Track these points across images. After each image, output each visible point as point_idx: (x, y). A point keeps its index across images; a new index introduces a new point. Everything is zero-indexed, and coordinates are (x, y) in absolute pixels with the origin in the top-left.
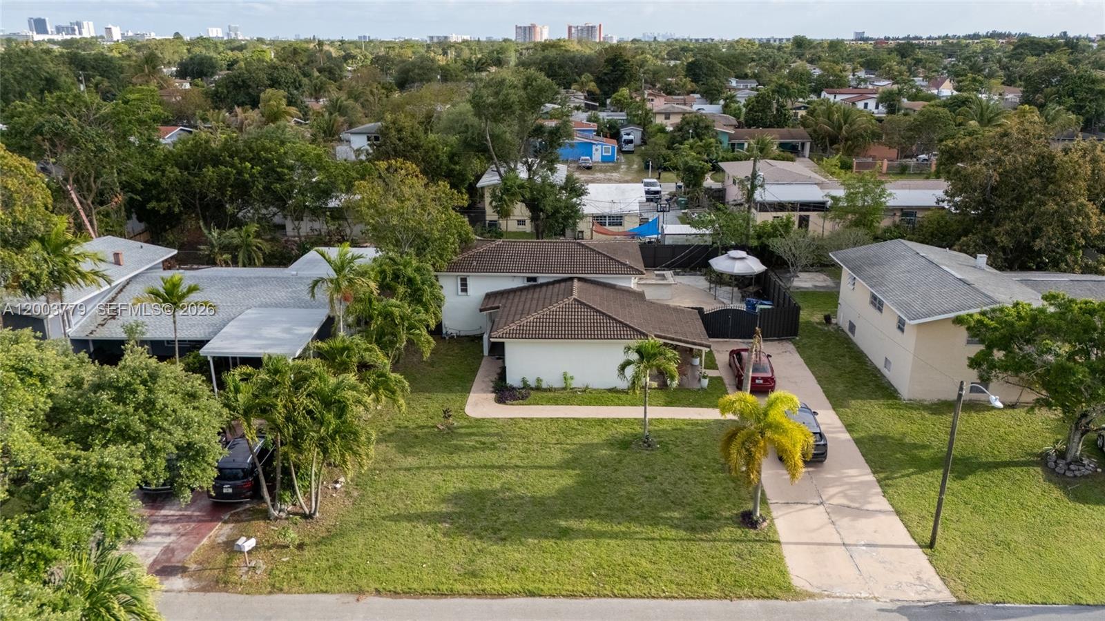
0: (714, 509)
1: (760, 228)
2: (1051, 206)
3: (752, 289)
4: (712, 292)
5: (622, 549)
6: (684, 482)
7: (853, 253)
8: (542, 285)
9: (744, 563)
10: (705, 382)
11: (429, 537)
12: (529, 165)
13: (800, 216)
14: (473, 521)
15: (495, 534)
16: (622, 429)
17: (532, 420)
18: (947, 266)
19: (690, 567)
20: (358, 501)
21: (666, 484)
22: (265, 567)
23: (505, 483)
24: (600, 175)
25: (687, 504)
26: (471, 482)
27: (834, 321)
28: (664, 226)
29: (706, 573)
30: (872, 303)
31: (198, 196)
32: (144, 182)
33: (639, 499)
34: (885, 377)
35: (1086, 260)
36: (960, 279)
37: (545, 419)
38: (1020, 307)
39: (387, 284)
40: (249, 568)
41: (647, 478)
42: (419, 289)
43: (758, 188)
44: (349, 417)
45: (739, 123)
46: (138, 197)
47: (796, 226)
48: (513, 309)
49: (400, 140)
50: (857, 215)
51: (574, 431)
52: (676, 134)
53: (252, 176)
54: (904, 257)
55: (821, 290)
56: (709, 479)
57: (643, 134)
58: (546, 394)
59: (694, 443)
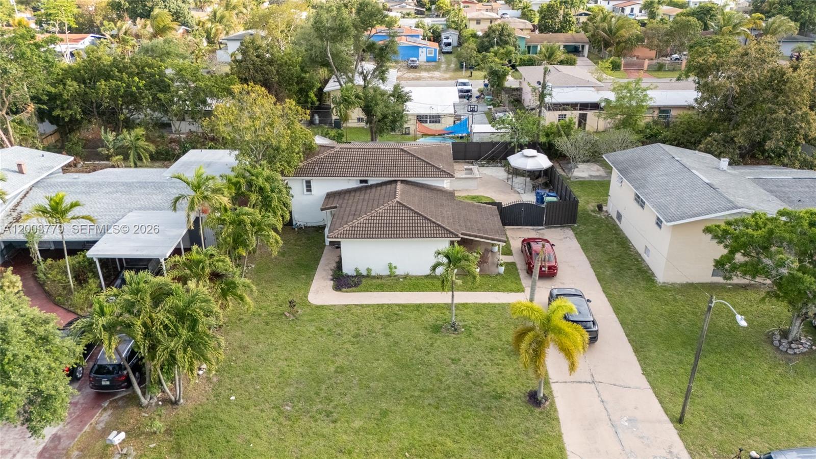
0: (506, 390)
1: (548, 128)
2: (781, 114)
3: (541, 180)
4: (510, 182)
5: (431, 429)
6: (482, 363)
7: (621, 155)
8: (372, 186)
9: (530, 441)
10: (502, 270)
11: (273, 420)
12: (364, 76)
13: (580, 114)
14: (310, 405)
15: (328, 416)
16: (435, 314)
17: (362, 306)
18: (697, 170)
19: (486, 446)
20: (217, 387)
21: (468, 365)
22: (135, 453)
23: (338, 367)
24: (424, 74)
25: (485, 384)
26: (310, 367)
27: (605, 208)
28: (473, 126)
29: (499, 451)
30: (636, 199)
31: (94, 105)
32: (49, 94)
33: (447, 380)
34: (644, 261)
35: (804, 156)
36: (707, 184)
37: (373, 305)
38: (757, 217)
39: (242, 193)
40: (122, 455)
41: (453, 360)
42: (269, 197)
43: (547, 96)
44: (200, 327)
45: (534, 26)
46: (45, 107)
47: (576, 126)
48: (348, 209)
49: (258, 56)
50: (625, 116)
51: (395, 317)
52: (485, 40)
53: (138, 88)
54: (662, 160)
55: (595, 179)
56: (503, 360)
57: (459, 38)
58: (374, 281)
59: (492, 326)
